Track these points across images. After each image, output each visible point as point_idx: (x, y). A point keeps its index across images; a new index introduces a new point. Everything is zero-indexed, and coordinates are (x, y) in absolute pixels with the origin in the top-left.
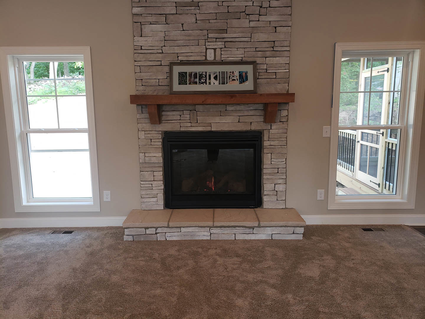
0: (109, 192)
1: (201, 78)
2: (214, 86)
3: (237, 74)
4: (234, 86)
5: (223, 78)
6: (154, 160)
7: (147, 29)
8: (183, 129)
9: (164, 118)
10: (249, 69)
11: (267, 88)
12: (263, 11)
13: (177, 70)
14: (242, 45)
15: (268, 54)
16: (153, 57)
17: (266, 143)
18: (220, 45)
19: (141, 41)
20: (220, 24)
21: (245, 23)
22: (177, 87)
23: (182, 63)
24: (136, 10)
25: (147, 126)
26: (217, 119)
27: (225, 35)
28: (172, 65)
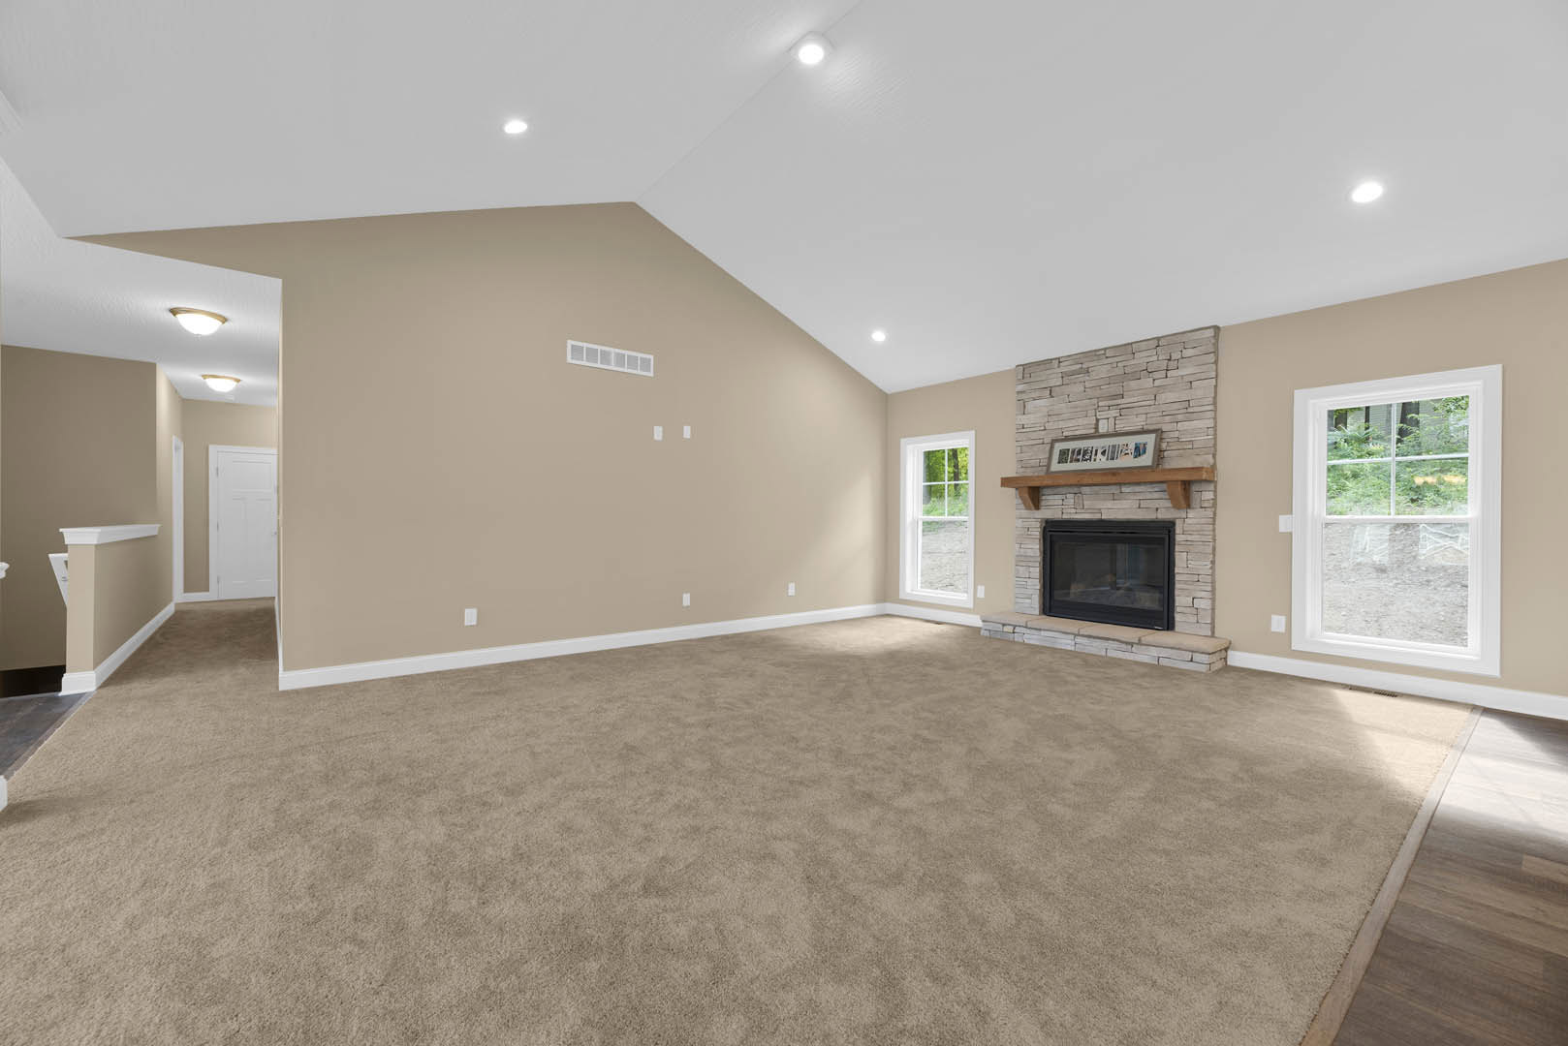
0: (983, 588)
1: (1084, 454)
2: (1101, 462)
3: (1132, 447)
4: (1126, 461)
5: (1112, 453)
6: (1030, 553)
7: (1030, 406)
8: (1065, 517)
9: (1043, 503)
10: (1150, 440)
11: (1175, 461)
12: (1173, 364)
13: (1059, 447)
14: (1141, 410)
15: (1180, 417)
16: (1034, 436)
17: (1179, 538)
18: (1114, 413)
19: (1024, 420)
20: (1115, 389)
21: (1147, 382)
22: (1055, 467)
23: (1067, 439)
24: (1020, 388)
25: (1025, 513)
26: (1110, 504)
27: (1119, 401)
28: (1054, 441)
